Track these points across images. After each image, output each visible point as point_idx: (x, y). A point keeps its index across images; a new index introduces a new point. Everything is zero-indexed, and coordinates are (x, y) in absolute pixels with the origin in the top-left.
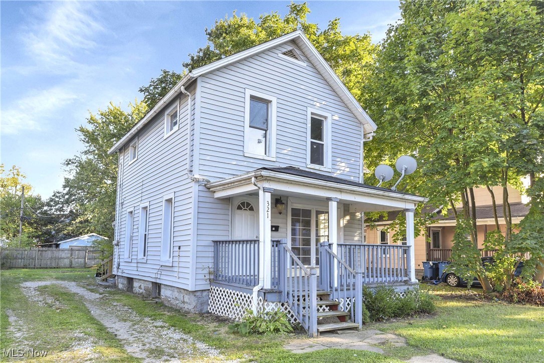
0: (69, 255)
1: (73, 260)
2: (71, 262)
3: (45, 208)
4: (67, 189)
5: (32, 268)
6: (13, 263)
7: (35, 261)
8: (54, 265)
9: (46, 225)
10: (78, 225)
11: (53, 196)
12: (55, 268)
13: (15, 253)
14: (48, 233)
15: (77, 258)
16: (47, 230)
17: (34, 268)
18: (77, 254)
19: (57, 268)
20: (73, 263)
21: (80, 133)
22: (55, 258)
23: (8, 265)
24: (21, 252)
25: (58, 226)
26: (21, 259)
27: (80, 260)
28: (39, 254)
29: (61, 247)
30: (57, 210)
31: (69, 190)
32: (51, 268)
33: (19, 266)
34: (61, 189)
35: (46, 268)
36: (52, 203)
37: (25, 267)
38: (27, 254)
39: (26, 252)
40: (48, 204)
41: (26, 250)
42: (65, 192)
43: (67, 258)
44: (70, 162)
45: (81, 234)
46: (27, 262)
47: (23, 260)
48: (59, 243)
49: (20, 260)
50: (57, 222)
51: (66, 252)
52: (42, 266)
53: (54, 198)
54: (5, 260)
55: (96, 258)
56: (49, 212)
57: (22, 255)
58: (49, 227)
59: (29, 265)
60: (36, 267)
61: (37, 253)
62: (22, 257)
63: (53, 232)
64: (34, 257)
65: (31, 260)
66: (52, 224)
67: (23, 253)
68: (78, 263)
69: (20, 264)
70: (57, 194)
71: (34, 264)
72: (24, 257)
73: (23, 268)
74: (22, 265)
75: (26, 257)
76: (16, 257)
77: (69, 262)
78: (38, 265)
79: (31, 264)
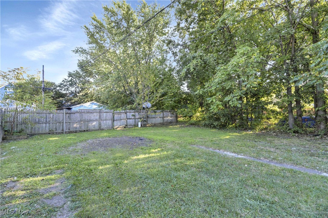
0: (98, 117)
1: (102, 122)
2: (100, 124)
3: (58, 88)
4: (70, 78)
5: (59, 133)
6: (35, 128)
8: (83, 128)
9: (59, 98)
10: (80, 97)
11: (62, 81)
12: (84, 131)
13: (37, 117)
14: (61, 102)
15: (105, 120)
17: (62, 133)
18: (105, 116)
19: (87, 131)
20: (102, 124)
22: (85, 121)
23: (28, 131)
24: (45, 115)
25: (67, 98)
26: (45, 123)
27: (108, 121)
28: (67, 117)
29: (73, 110)
32: (81, 131)
33: (44, 132)
34: (67, 78)
35: (76, 132)
36: (62, 86)
37: (51, 133)
38: (53, 117)
39: (51, 115)
40: (59, 86)
41: (51, 113)
42: (69, 80)
43: (96, 120)
45: (83, 102)
46: (53, 126)
47: (48, 125)
48: (71, 107)
49: (44, 125)
50: (66, 96)
52: (71, 130)
53: (63, 82)
54: (23, 125)
55: (121, 120)
56: (60, 91)
57: (47, 119)
58: (61, 99)
59: (56, 129)
60: (64, 132)
61: (65, 117)
62: (47, 121)
63: (64, 102)
64: (61, 120)
65: (58, 124)
66: (63, 97)
67: (48, 116)
68: (106, 125)
69: (44, 129)
70: (65, 80)
71: (61, 128)
72: (49, 121)
73: (48, 133)
74: (47, 131)
75: (51, 121)
76: (39, 121)
77: (98, 124)
78: (66, 129)
79: (58, 129)
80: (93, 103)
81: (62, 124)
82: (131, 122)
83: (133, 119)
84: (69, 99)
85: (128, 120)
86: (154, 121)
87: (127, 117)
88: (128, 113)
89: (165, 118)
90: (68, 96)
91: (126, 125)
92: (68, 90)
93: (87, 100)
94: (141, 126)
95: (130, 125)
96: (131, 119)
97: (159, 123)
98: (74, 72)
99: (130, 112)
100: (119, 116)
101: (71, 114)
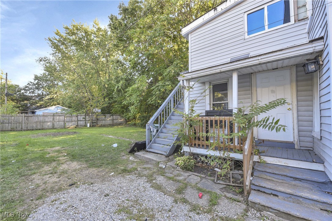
0: (51, 120)
1: (55, 123)
2: (53, 125)
3: (23, 91)
4: (37, 81)
5: (19, 131)
7: (22, 125)
8: (39, 127)
9: (23, 101)
10: (46, 101)
11: (27, 84)
12: (40, 129)
13: (2, 119)
14: (26, 105)
15: (58, 122)
16: (25, 103)
17: (21, 130)
18: (57, 118)
19: (42, 129)
20: (55, 125)
21: (49, 42)
22: (40, 122)
24: (8, 118)
25: (32, 101)
26: (8, 123)
27: (60, 123)
28: (25, 119)
29: (37, 113)
30: (30, 93)
31: (38, 82)
32: (37, 130)
33: (7, 130)
34: (33, 81)
35: (33, 130)
36: (27, 89)
37: (12, 130)
38: (14, 119)
39: (13, 118)
40: (24, 89)
41: (13, 116)
42: (35, 83)
43: (50, 122)
44: (42, 60)
45: (48, 106)
46: (14, 126)
47: (10, 124)
48: (35, 111)
49: (7, 125)
50: (31, 99)
51: (49, 117)
52: (29, 128)
53: (28, 85)
55: (72, 121)
56: (25, 94)
57: (9, 120)
58: (26, 102)
59: (17, 128)
60: (23, 129)
61: (23, 119)
62: (9, 122)
63: (29, 105)
64: (20, 121)
65: (18, 124)
66: (28, 100)
67: (10, 118)
68: (59, 125)
69: (7, 127)
70: (30, 83)
71: (21, 127)
72: (11, 122)
73: (10, 131)
74: (9, 129)
75: (13, 122)
76: (3, 122)
77: (52, 125)
78: (25, 128)
79: (18, 127)
80: (58, 107)
81: (21, 124)
82: (82, 123)
83: (84, 121)
84: (35, 102)
85: (79, 122)
86: (103, 123)
87: (77, 119)
88: (79, 117)
89: (114, 121)
90: (34, 99)
91: (77, 126)
92: (33, 93)
93: (53, 104)
94: (90, 126)
95: (80, 126)
96: (81, 121)
97: (109, 124)
98: (41, 75)
99: (81, 116)
100: (71, 118)
101: (29, 117)
